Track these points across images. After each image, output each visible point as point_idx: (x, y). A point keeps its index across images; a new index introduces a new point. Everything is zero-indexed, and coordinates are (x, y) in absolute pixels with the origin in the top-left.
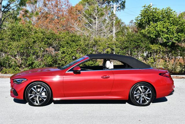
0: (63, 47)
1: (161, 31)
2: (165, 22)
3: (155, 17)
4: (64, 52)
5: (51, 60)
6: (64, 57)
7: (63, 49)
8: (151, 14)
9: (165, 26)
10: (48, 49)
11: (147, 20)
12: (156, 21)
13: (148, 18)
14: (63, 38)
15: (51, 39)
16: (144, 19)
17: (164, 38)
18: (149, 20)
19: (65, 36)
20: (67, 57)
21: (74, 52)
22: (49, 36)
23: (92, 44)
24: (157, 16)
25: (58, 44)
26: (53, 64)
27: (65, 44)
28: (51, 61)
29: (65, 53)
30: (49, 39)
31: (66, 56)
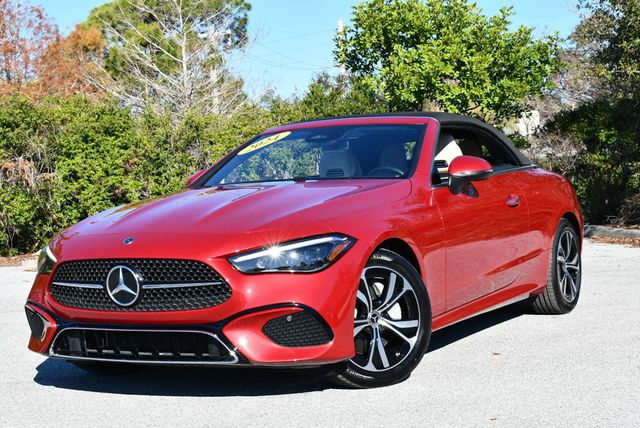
0: (68, 155)
1: (437, 73)
2: (446, 43)
3: (411, 27)
4: (74, 176)
5: (27, 207)
6: (79, 194)
7: (70, 162)
8: (395, 14)
9: (448, 55)
10: (13, 164)
11: (383, 38)
12: (414, 42)
13: (385, 31)
14: (63, 122)
15: (18, 126)
16: (372, 34)
17: (449, 99)
18: (387, 37)
19: (74, 114)
20: (86, 192)
21: (116, 171)
22: (11, 115)
23: (180, 139)
24: (418, 23)
25: (49, 145)
26: (34, 224)
27: (76, 141)
28: (28, 211)
29: (79, 178)
30: (9, 125)
31: (83, 188)
